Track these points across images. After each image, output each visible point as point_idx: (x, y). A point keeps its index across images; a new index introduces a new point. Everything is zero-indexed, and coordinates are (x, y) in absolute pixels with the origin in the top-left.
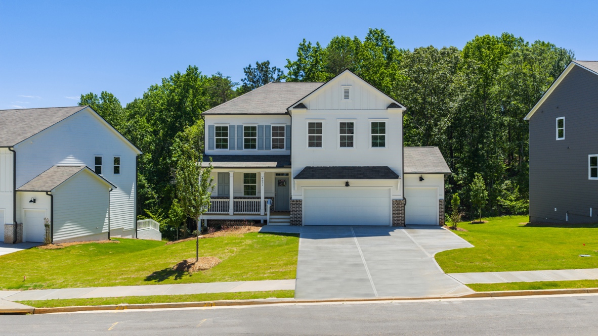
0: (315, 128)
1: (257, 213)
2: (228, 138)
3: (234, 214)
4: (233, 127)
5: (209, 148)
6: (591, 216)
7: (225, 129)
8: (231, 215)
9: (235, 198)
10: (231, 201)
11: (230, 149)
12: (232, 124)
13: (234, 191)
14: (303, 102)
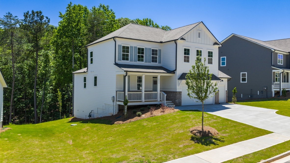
0: (187, 52)
1: (155, 100)
2: (129, 54)
3: (145, 101)
4: (132, 47)
5: (119, 60)
6: (242, 97)
7: (128, 48)
8: (143, 102)
9: (145, 91)
10: (143, 93)
11: (130, 61)
12: (132, 45)
13: (145, 87)
14: (183, 37)
